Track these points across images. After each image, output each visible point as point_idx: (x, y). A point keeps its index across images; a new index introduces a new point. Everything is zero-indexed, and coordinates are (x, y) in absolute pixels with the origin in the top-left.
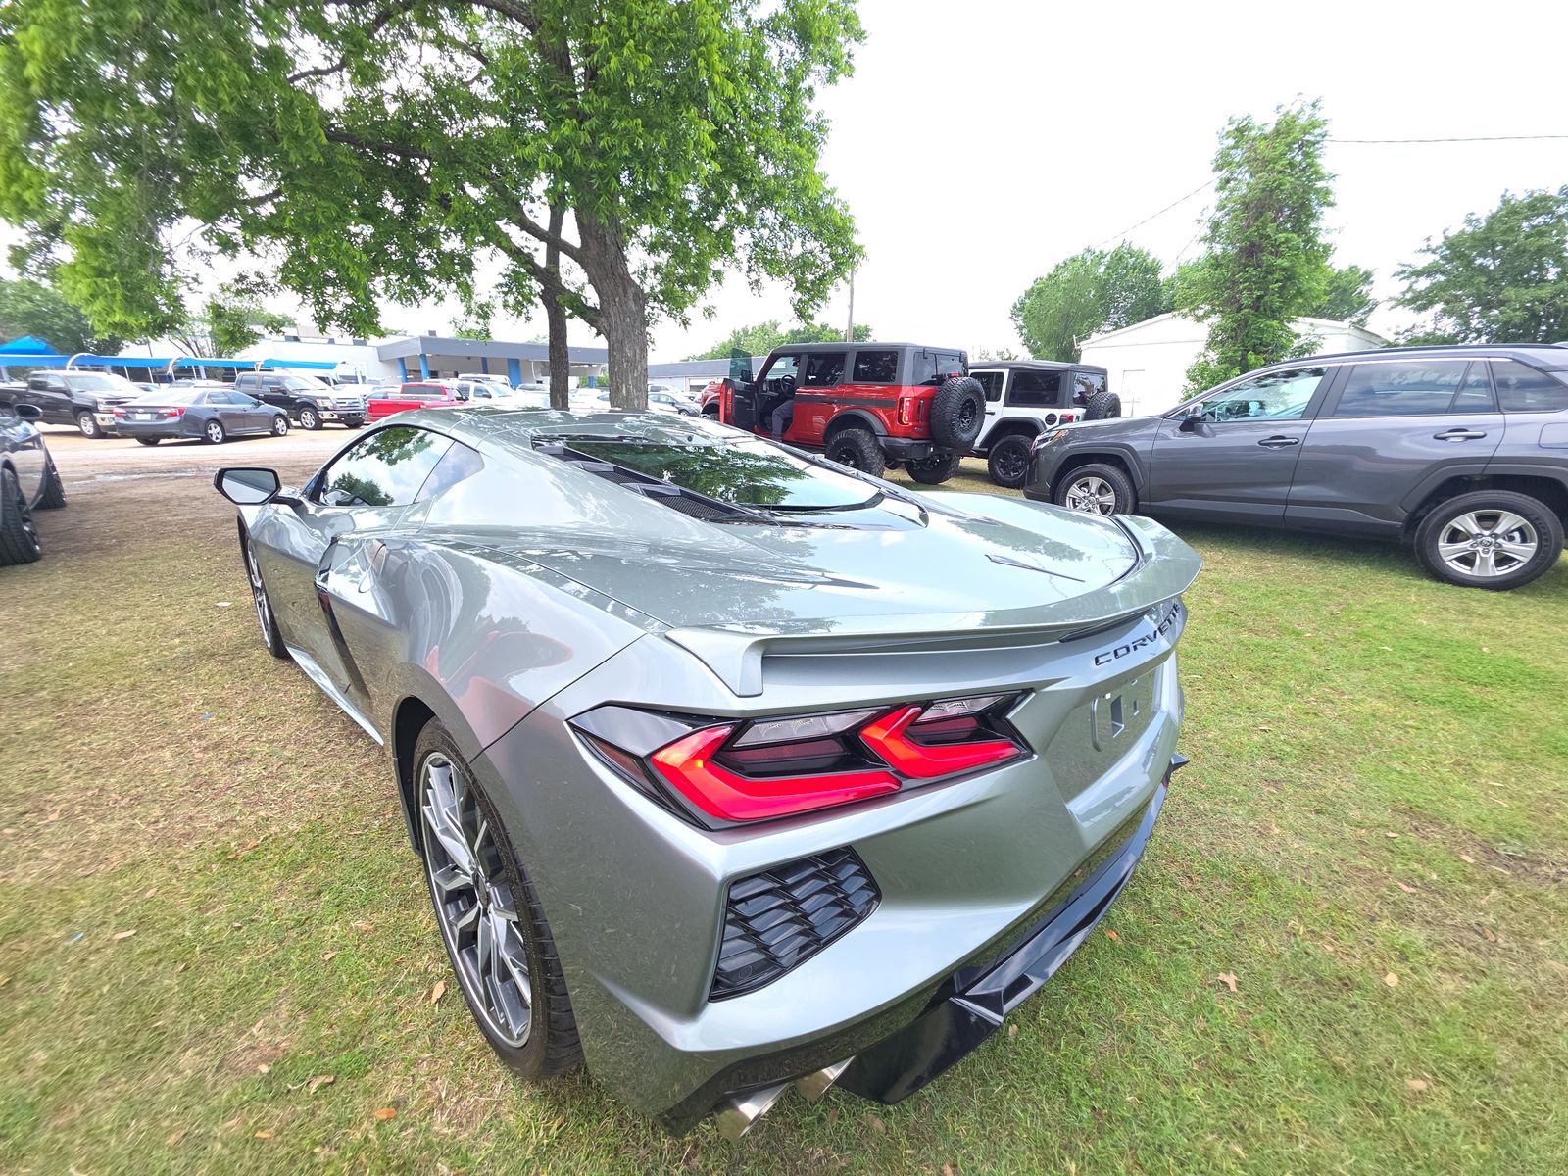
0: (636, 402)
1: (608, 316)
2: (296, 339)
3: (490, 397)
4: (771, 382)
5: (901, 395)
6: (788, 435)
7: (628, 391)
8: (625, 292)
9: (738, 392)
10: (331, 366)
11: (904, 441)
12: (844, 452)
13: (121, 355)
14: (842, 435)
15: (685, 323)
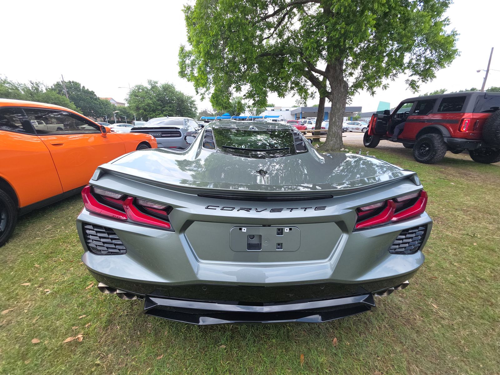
0: (337, 123)
1: (333, 94)
2: (274, 110)
3: (312, 124)
4: (399, 114)
5: (463, 117)
6: (401, 136)
7: (335, 120)
8: (340, 85)
9: (379, 119)
10: (278, 117)
11: (460, 140)
12: (424, 144)
13: (240, 116)
14: (425, 136)
15: (373, 93)
